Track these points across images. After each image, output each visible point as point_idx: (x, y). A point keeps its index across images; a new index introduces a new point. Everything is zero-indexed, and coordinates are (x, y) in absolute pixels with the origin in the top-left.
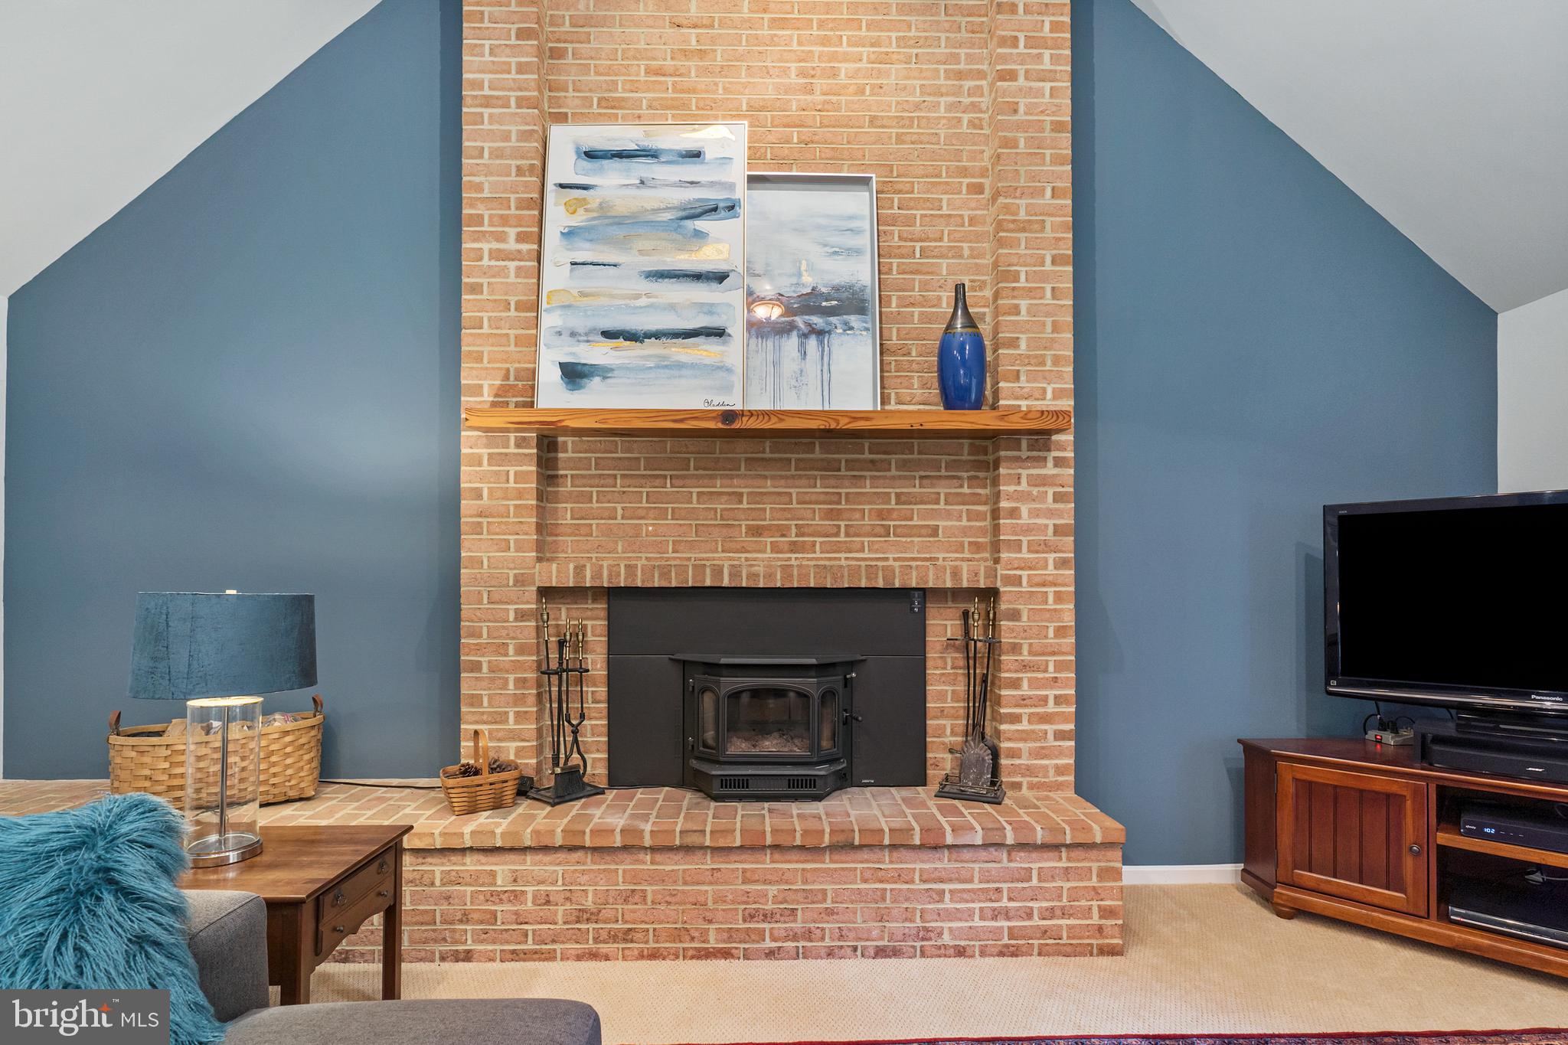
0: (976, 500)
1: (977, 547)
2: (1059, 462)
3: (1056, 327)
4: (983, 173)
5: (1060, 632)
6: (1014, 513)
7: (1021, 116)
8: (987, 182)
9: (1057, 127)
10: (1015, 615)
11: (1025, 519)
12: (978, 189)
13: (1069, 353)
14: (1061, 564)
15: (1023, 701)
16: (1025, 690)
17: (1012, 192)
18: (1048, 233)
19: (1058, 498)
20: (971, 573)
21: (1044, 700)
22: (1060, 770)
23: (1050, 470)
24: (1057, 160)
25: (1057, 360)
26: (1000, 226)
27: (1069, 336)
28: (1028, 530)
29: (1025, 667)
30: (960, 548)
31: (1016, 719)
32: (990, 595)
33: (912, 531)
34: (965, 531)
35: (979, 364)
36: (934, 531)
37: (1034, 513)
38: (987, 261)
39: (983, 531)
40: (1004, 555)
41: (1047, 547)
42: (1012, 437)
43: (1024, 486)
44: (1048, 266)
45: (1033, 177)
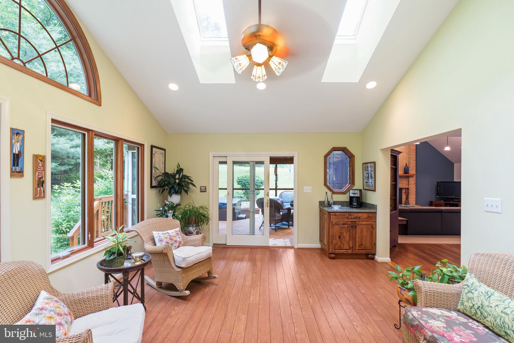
0: (406, 180)
1: (407, 184)
2: (414, 178)
3: (414, 166)
4: (407, 152)
5: (414, 192)
6: (410, 182)
7: (411, 149)
8: (408, 153)
9: (414, 149)
10: (410, 190)
11: (411, 182)
12: (407, 154)
13: (415, 168)
14: (414, 186)
15: (411, 197)
16: (411, 196)
17: (410, 155)
18: (414, 158)
19: (414, 180)
20: (407, 187)
21: (413, 197)
22: (414, 203)
23: (413, 178)
24: (414, 152)
25: (414, 169)
26: (409, 158)
27: (415, 167)
28: (411, 183)
29: (411, 194)
30: (405, 184)
31: (410, 199)
32: (408, 188)
33: (401, 183)
34: (406, 183)
35: (408, 169)
36: (403, 183)
37: (412, 182)
38: (408, 160)
39: (407, 183)
40: (410, 185)
41: (413, 185)
42: (410, 176)
43: (411, 180)
44: (413, 161)
45: (412, 154)
